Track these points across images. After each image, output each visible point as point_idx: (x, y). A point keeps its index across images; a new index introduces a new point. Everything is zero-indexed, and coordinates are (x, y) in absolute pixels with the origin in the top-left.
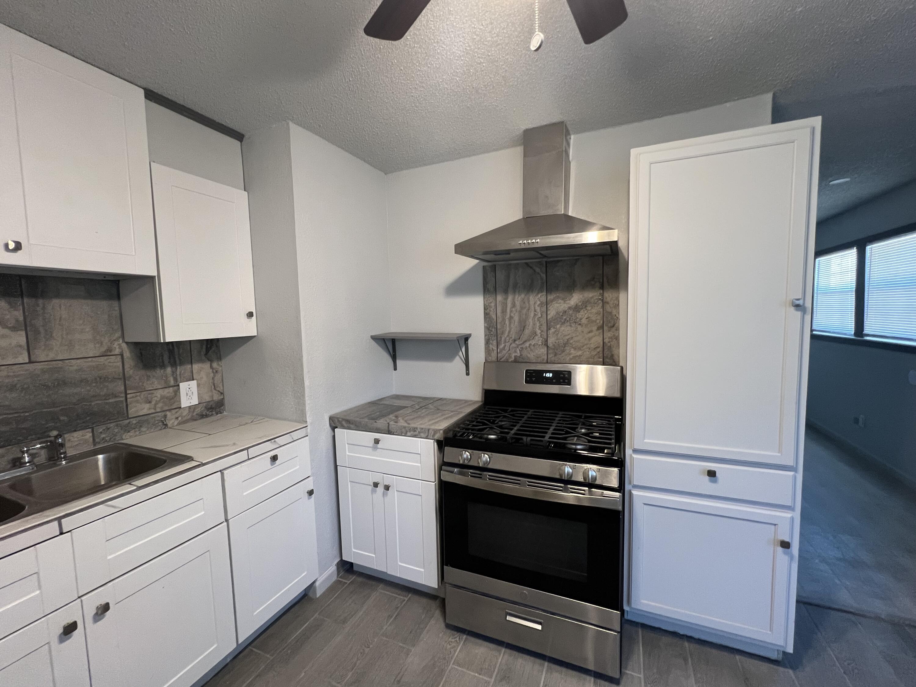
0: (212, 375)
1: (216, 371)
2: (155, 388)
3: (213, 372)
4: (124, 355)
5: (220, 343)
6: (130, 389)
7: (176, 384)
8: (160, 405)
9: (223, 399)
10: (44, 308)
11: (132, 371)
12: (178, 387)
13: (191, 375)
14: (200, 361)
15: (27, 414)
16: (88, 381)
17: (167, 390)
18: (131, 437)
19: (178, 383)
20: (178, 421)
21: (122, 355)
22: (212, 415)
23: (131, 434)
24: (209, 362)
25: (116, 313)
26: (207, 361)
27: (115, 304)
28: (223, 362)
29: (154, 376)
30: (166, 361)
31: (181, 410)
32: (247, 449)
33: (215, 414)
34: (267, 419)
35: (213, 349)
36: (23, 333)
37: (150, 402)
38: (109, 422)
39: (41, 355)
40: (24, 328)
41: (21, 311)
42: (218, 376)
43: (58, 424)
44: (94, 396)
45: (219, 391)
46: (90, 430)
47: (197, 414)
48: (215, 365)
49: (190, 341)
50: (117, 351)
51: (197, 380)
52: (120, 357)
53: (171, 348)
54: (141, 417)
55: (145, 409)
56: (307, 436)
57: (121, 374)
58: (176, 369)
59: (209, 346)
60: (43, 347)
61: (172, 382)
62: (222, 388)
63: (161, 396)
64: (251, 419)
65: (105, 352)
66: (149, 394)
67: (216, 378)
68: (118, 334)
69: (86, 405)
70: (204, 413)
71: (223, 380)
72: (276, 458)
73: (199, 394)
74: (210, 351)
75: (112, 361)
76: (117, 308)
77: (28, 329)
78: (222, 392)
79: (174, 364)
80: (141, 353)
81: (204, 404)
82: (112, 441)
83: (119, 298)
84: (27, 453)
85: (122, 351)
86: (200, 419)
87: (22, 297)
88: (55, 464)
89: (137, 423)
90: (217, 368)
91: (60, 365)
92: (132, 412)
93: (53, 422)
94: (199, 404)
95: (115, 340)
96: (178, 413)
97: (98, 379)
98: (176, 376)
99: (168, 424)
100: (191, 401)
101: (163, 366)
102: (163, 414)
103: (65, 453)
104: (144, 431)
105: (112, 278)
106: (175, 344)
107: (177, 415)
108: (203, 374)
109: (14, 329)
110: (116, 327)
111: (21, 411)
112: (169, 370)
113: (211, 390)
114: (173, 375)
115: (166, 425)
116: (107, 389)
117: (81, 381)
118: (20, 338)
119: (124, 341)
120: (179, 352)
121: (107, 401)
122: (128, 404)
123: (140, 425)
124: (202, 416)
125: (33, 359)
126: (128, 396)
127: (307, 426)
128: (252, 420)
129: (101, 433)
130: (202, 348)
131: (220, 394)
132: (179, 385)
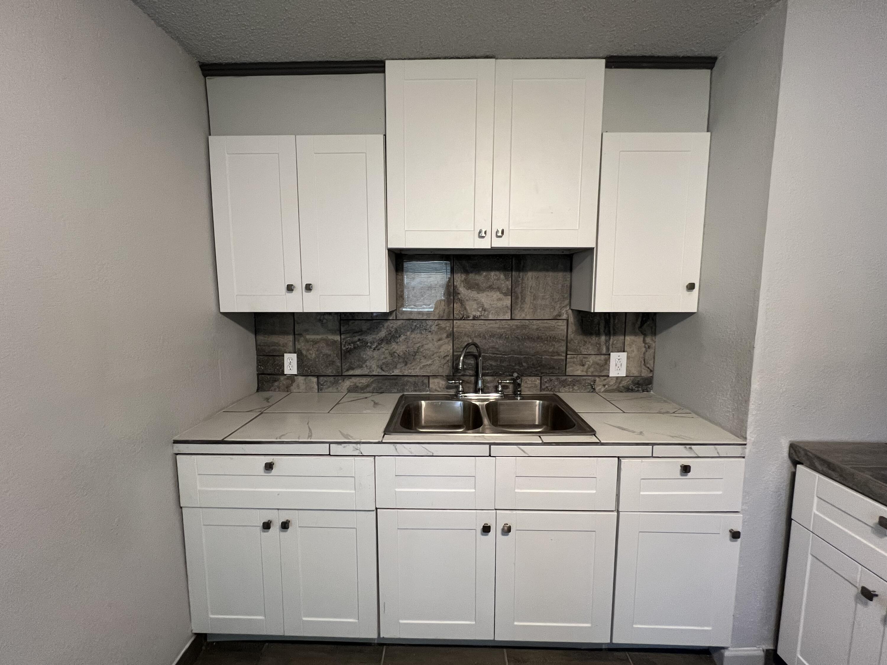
0: (644, 349)
1: (649, 347)
2: (589, 353)
3: (645, 347)
4: (569, 320)
5: (657, 317)
6: (570, 351)
7: (608, 353)
8: (592, 369)
9: (652, 377)
10: (523, 279)
11: (573, 335)
12: (609, 356)
13: (623, 346)
14: (634, 333)
15: (506, 356)
16: (542, 339)
17: (598, 357)
18: (566, 392)
19: (609, 352)
20: (605, 388)
21: (568, 320)
22: (638, 391)
23: (567, 389)
24: (643, 336)
25: (568, 283)
26: (641, 334)
27: (568, 275)
28: (658, 338)
29: (590, 342)
30: (602, 330)
31: (609, 379)
32: (653, 444)
33: (641, 391)
34: (694, 415)
35: (648, 323)
36: (510, 297)
37: (583, 365)
38: (552, 375)
39: (518, 315)
40: (510, 294)
41: (510, 282)
42: (651, 351)
43: (522, 368)
44: (545, 351)
45: (648, 368)
46: (539, 378)
47: (623, 386)
48: (648, 340)
49: (626, 313)
50: (564, 316)
51: (627, 352)
52: (565, 321)
53: (607, 317)
54: (575, 377)
55: (579, 371)
56: (744, 457)
57: (565, 337)
58: (610, 339)
59: (644, 319)
60: (519, 309)
61: (604, 351)
62: (652, 366)
63: (594, 362)
64: (676, 408)
65: (556, 316)
66: (584, 358)
67: (647, 353)
68: (567, 302)
69: (539, 358)
70: (630, 387)
71: (654, 358)
72: (688, 469)
73: (627, 367)
74: (645, 325)
75: (560, 324)
76: (569, 279)
77: (513, 294)
78: (652, 369)
79: (608, 334)
80: (582, 320)
81: (632, 378)
82: (553, 392)
83: (571, 270)
84: (501, 384)
85: (568, 317)
86: (626, 392)
87: (512, 271)
88: (514, 397)
89: (571, 381)
90: (649, 343)
91: (527, 324)
92: (569, 371)
93: (519, 366)
94: (626, 377)
95: (564, 307)
96: (606, 381)
97: (549, 338)
98: (609, 345)
99: (596, 388)
100: (620, 372)
101: (598, 334)
102: (593, 378)
103: (520, 391)
104: (576, 390)
105: (567, 253)
106: (611, 315)
107: (605, 382)
108: (634, 347)
109: (506, 294)
110: (566, 296)
111: (503, 353)
112: (603, 338)
113: (641, 365)
114: (606, 343)
115: (594, 389)
116: (554, 348)
117: (538, 338)
118: (507, 301)
119: (570, 308)
120: (614, 322)
121: (553, 358)
122: (567, 363)
123: (573, 384)
124: (628, 390)
125: (513, 318)
126: (568, 356)
127: (745, 445)
128: (676, 410)
129: (546, 382)
130: (637, 320)
131: (649, 370)
132: (610, 355)
